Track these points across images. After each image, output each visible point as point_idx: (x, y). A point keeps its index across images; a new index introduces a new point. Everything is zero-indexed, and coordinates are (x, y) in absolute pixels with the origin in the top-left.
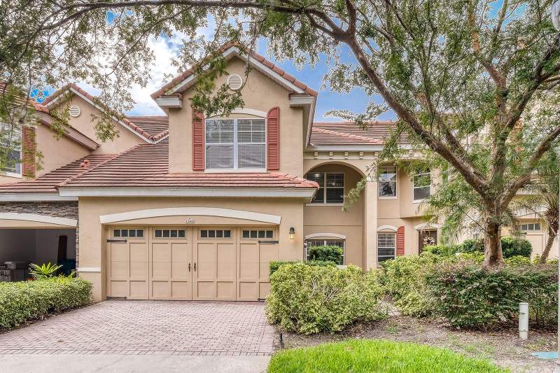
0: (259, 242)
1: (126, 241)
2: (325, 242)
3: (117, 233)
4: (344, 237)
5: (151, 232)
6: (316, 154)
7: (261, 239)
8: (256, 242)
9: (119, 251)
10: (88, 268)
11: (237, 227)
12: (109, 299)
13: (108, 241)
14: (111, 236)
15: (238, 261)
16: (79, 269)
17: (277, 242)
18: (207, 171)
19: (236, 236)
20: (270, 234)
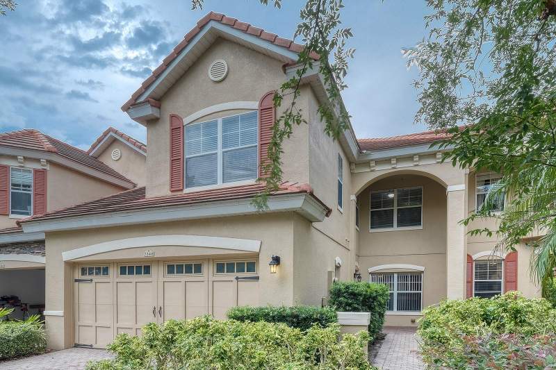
0: (237, 278)
1: (91, 280)
2: (396, 275)
3: (83, 272)
4: (421, 268)
5: (115, 269)
6: (373, 164)
7: (241, 275)
8: (233, 278)
9: (85, 291)
10: (55, 311)
11: (209, 259)
12: (77, 346)
13: (76, 281)
14: (78, 275)
15: (210, 305)
16: (45, 313)
17: (257, 278)
18: (187, 191)
19: (208, 271)
20: (252, 267)
